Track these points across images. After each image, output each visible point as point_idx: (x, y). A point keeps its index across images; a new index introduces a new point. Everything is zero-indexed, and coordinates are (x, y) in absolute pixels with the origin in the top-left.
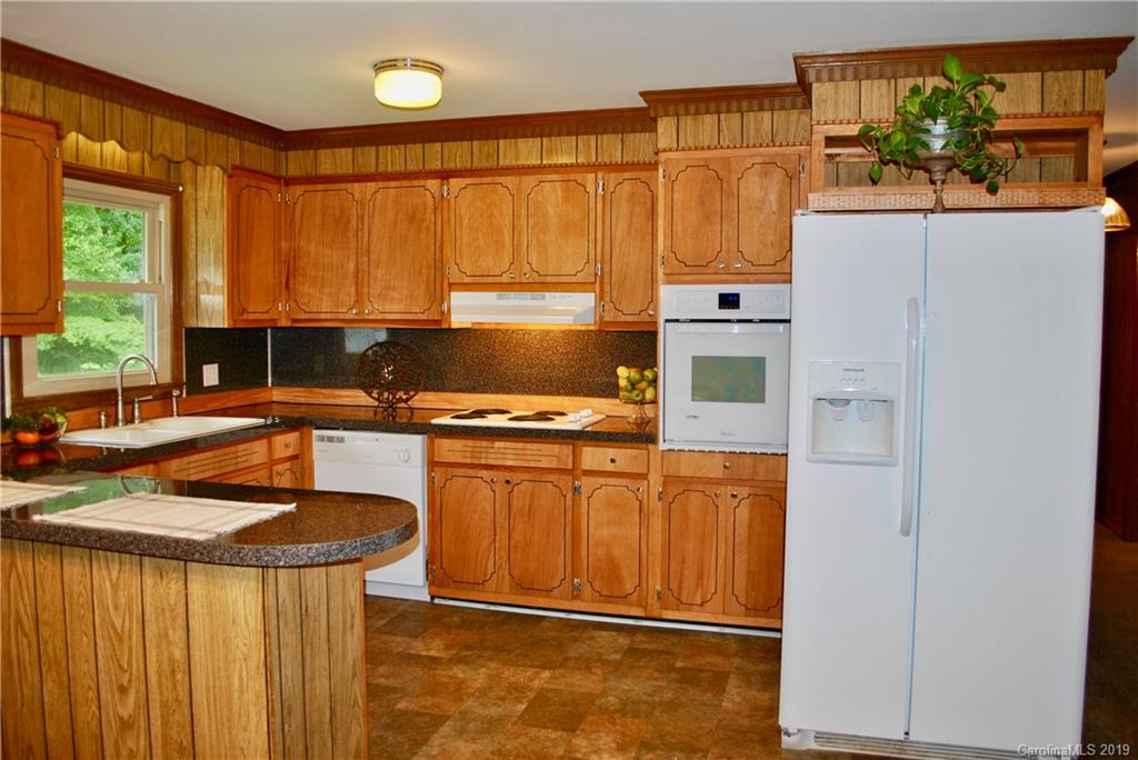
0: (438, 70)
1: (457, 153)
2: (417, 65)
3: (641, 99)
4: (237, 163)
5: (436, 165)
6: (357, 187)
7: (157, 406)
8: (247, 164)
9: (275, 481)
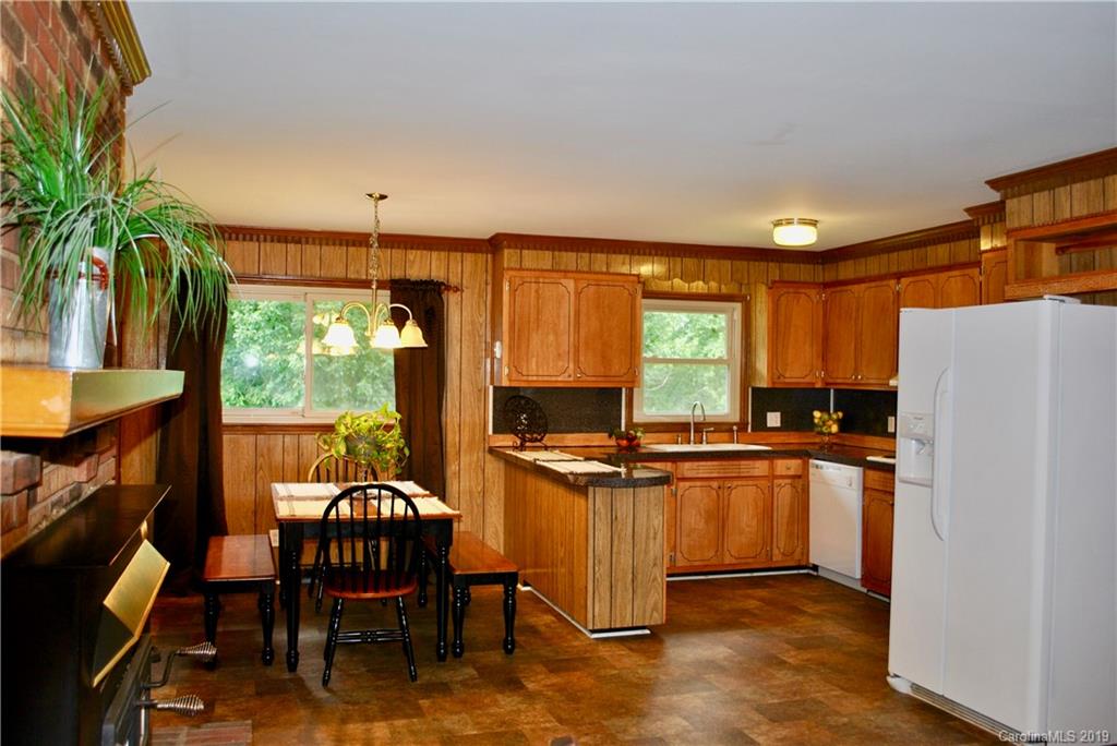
0: (814, 223)
1: (905, 259)
2: (803, 222)
3: (965, 214)
4: (777, 279)
5: (894, 269)
6: (855, 288)
7: (725, 436)
8: (786, 278)
9: (776, 490)
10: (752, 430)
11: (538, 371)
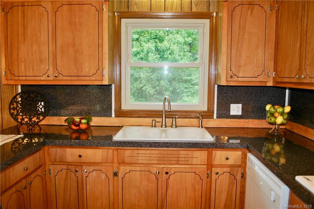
9: (214, 176)
10: (217, 117)
11: (26, 71)
